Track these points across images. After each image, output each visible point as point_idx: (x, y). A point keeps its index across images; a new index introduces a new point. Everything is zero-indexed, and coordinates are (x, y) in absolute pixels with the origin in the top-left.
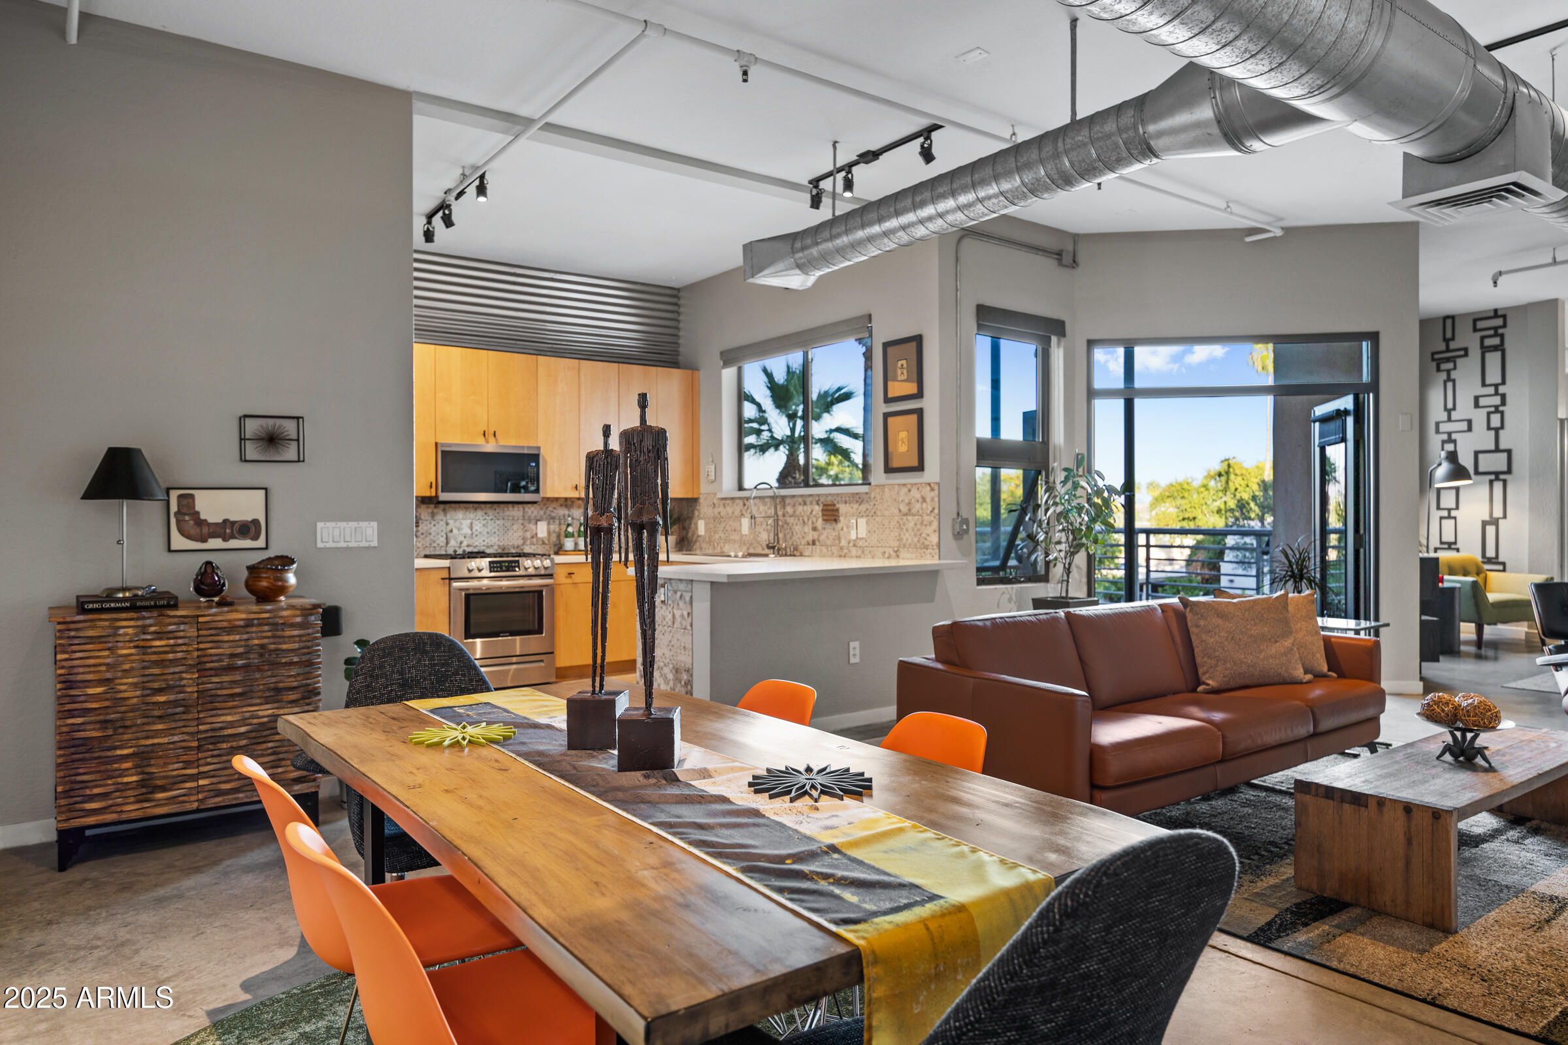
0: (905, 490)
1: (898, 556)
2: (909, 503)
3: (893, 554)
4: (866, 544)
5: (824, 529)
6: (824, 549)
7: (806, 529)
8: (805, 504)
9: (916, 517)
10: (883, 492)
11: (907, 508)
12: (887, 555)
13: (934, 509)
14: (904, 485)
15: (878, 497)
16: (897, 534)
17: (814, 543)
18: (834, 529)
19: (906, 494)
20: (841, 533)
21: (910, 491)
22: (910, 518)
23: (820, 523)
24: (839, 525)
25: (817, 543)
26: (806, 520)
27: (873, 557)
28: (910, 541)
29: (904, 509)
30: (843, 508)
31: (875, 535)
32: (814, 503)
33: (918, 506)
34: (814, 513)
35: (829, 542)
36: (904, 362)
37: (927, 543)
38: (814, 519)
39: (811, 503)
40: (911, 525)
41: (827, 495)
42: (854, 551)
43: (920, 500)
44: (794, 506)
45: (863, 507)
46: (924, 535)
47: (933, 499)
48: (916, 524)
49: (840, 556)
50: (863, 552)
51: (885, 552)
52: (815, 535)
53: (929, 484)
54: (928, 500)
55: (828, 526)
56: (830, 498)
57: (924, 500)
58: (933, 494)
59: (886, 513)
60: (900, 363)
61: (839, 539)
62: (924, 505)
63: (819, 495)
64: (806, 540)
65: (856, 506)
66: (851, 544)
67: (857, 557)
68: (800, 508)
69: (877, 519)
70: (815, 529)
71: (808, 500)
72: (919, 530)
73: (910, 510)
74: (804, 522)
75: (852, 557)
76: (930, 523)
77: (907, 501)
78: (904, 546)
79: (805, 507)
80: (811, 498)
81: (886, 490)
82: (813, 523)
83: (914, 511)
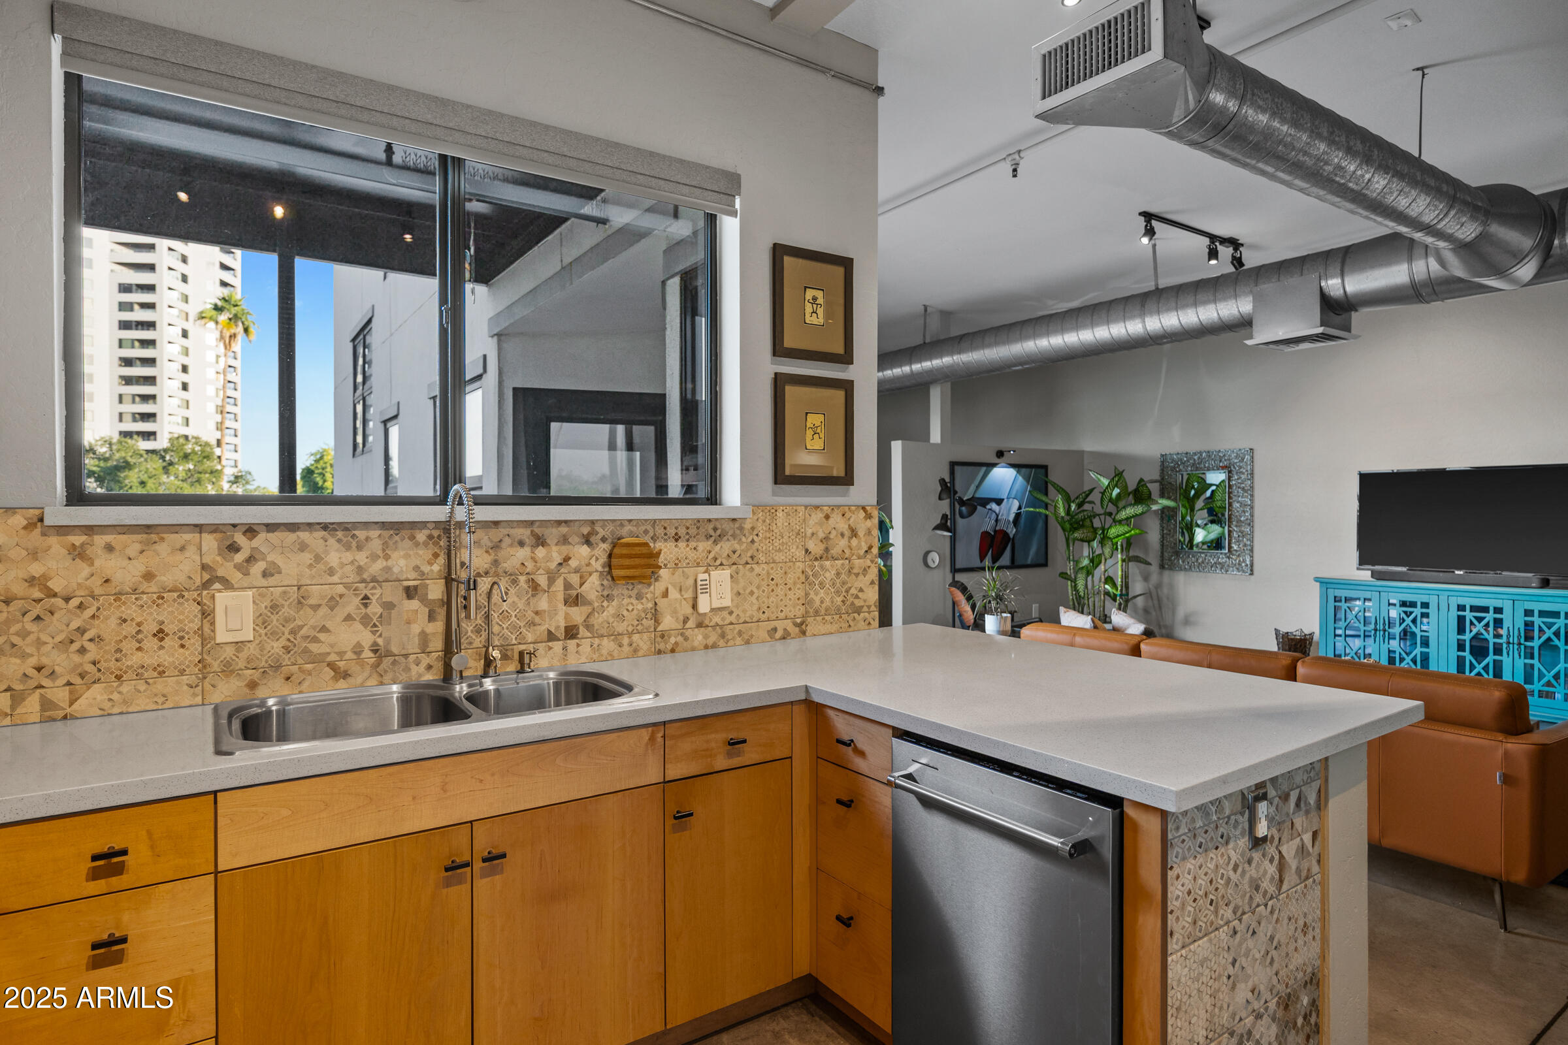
0: (818, 516)
1: (804, 633)
2: (826, 539)
3: (794, 630)
4: (733, 618)
5: (609, 598)
6: (607, 645)
7: (543, 603)
8: (540, 541)
9: (839, 563)
10: (774, 517)
11: (822, 547)
12: (779, 634)
13: (870, 547)
14: (817, 507)
15: (761, 527)
16: (800, 593)
17: (571, 632)
18: (639, 597)
19: (820, 524)
20: (662, 603)
21: (827, 517)
22: (828, 563)
23: (592, 586)
24: (659, 587)
25: (583, 632)
26: (542, 581)
27: (747, 642)
28: (827, 603)
29: (816, 548)
30: (668, 551)
31: (753, 599)
32: (575, 539)
33: (843, 543)
34: (573, 563)
35: (621, 627)
36: (819, 294)
37: (858, 603)
38: (575, 579)
39: (564, 540)
40: (830, 575)
41: (621, 523)
42: (698, 637)
43: (847, 533)
44: (496, 546)
45: (725, 547)
46: (853, 591)
47: (869, 532)
48: (838, 574)
49: (659, 652)
50: (723, 636)
51: (775, 630)
52: (577, 615)
53: (864, 508)
54: (861, 533)
55: (620, 590)
56: (628, 528)
57: (854, 533)
58: (869, 523)
59: (779, 557)
60: (810, 294)
61: (656, 616)
62: (854, 542)
63: (593, 522)
64: (544, 628)
65: (704, 545)
66: (690, 624)
67: (706, 647)
68: (523, 553)
69: (757, 569)
70: (574, 600)
71: (552, 534)
72: (844, 583)
73: (827, 550)
74: (535, 587)
75: (693, 649)
76: (865, 571)
77: (821, 535)
78: (817, 613)
79: (541, 552)
80: (564, 529)
81: (780, 514)
82: (568, 586)
83: (834, 552)
